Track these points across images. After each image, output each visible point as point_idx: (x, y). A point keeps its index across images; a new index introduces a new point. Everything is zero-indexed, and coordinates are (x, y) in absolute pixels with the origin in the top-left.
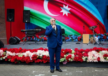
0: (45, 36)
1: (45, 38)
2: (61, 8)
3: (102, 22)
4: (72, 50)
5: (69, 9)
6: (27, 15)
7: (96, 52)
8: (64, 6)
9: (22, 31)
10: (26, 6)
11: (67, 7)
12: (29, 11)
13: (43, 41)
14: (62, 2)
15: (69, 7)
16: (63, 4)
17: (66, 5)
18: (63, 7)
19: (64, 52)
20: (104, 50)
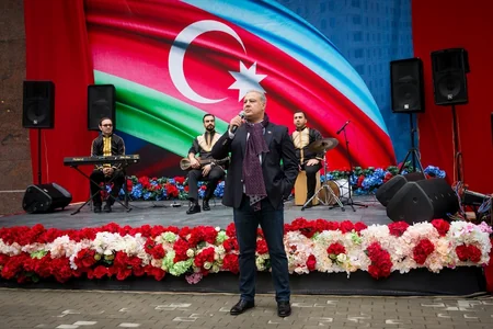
0: (171, 181)
1: (171, 189)
2: (233, 74)
3: (377, 119)
4: (217, 229)
5: (261, 77)
6: (102, 101)
7: (302, 236)
8: (242, 65)
9: (67, 164)
10: (102, 70)
11: (253, 69)
12: (112, 86)
13: (163, 198)
14: (234, 52)
15: (260, 70)
16: (238, 59)
17: (249, 65)
18: (237, 70)
19: (189, 236)
20: (331, 226)
